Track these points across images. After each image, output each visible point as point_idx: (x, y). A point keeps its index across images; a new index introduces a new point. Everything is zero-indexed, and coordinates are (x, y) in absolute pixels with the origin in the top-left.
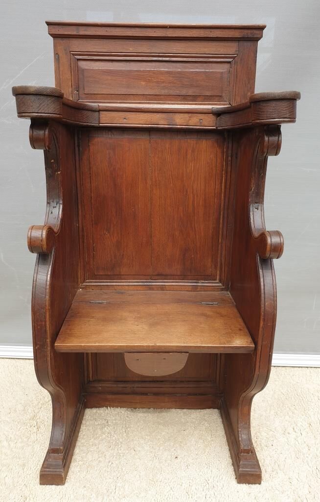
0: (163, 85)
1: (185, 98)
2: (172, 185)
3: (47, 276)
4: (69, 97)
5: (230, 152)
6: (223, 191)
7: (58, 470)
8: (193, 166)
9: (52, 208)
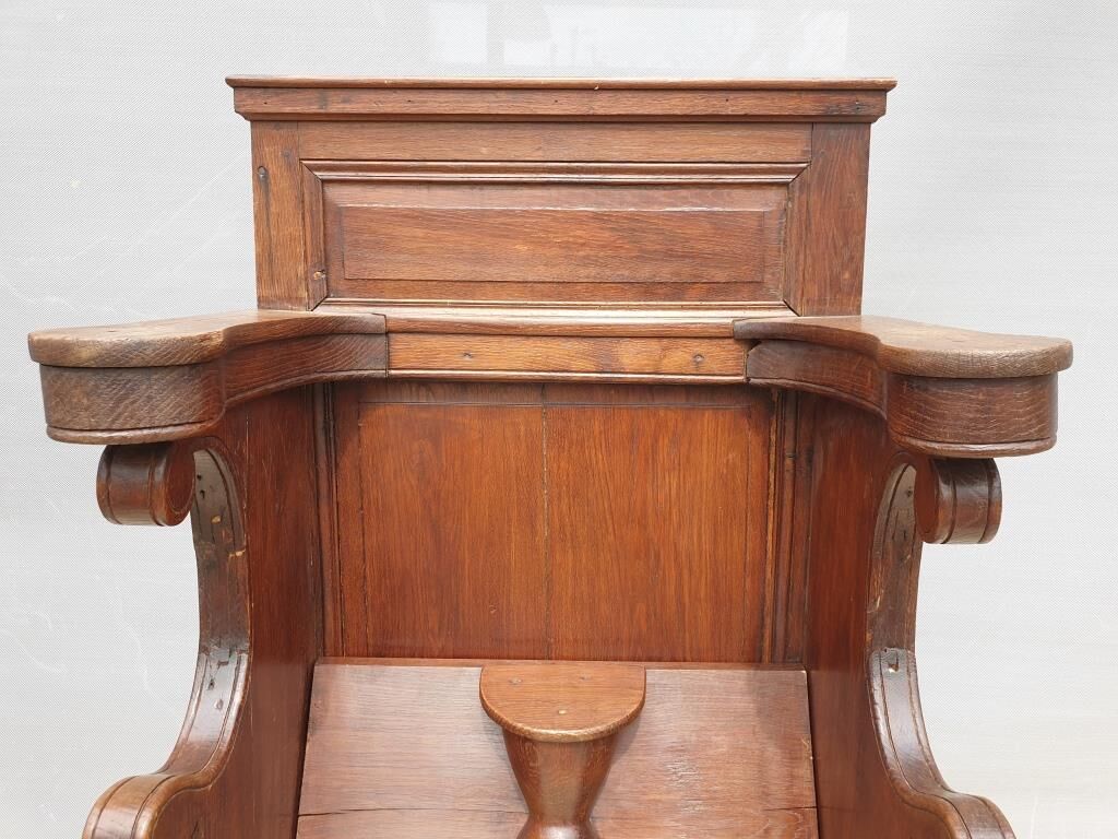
0: (581, 253)
1: (648, 291)
2: (611, 538)
4: (297, 290)
5: (789, 445)
6: (770, 555)
8: (674, 482)
9: (215, 666)
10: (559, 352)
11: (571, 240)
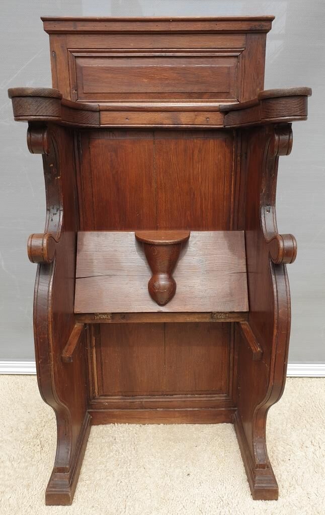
0: (167, 82)
1: (190, 96)
2: (178, 187)
3: (49, 287)
4: (67, 97)
5: (239, 152)
6: (232, 192)
7: (65, 490)
8: (200, 166)
9: (52, 215)
10: (159, 117)
11: (163, 77)
